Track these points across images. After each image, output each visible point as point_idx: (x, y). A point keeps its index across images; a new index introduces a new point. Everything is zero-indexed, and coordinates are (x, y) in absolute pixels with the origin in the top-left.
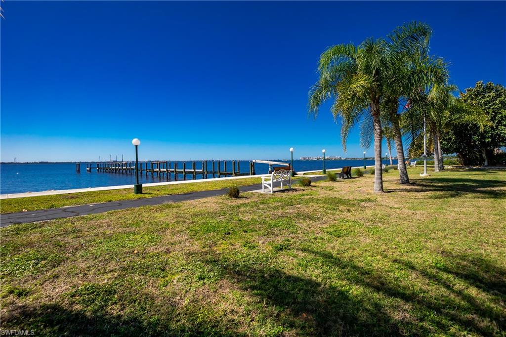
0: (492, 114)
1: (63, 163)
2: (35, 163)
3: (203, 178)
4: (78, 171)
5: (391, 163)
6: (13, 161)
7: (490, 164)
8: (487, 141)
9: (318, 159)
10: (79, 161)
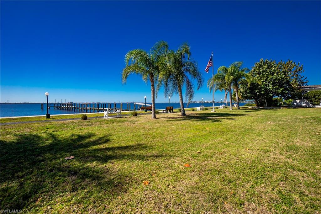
0: (265, 78)
1: (38, 103)
2: (20, 103)
3: (97, 112)
4: (42, 108)
5: (227, 105)
6: (6, 102)
7: (269, 106)
8: (262, 92)
9: (200, 102)
10: (43, 103)
